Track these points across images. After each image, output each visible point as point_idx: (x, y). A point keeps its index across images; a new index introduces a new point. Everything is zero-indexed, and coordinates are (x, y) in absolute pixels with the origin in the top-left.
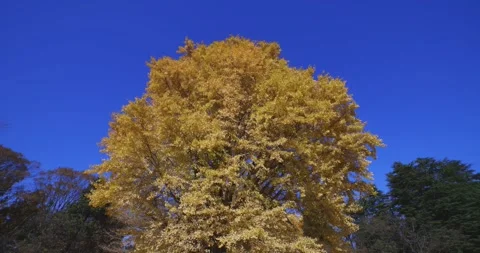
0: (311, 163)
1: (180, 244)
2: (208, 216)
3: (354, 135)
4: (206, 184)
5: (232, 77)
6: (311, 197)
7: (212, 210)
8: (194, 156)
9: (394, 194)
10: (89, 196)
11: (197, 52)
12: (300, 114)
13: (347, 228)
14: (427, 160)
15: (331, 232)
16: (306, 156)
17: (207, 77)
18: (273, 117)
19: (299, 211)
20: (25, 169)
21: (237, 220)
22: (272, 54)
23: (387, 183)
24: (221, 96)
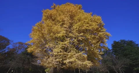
0: (90, 40)
1: (53, 62)
2: (61, 55)
3: (103, 33)
4: (60, 46)
5: (68, 15)
6: (89, 50)
7: (62, 53)
8: (56, 38)
9: (113, 49)
10: (27, 49)
11: (57, 7)
12: (87, 26)
13: (99, 58)
14: (123, 40)
15: (95, 59)
16: (89, 39)
17: (60, 15)
18: (80, 27)
19: (86, 54)
20: (9, 42)
21: (69, 56)
22: (80, 8)
23: (111, 46)
24: (64, 21)
